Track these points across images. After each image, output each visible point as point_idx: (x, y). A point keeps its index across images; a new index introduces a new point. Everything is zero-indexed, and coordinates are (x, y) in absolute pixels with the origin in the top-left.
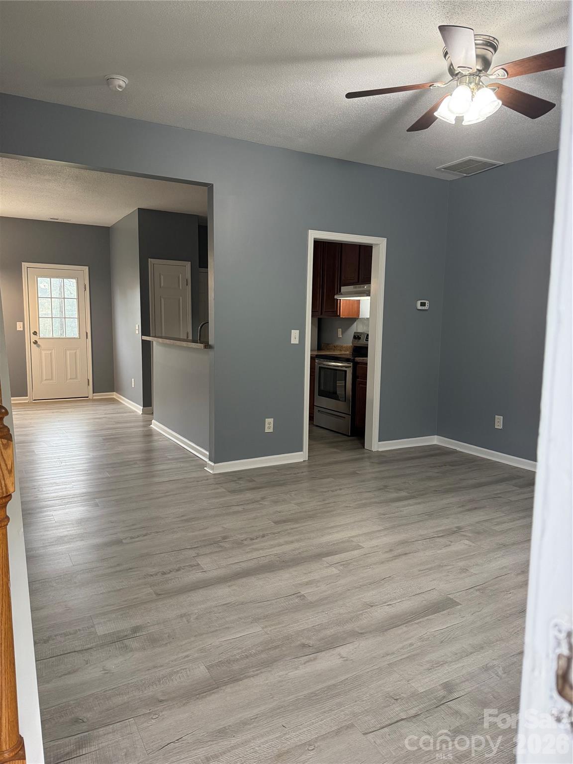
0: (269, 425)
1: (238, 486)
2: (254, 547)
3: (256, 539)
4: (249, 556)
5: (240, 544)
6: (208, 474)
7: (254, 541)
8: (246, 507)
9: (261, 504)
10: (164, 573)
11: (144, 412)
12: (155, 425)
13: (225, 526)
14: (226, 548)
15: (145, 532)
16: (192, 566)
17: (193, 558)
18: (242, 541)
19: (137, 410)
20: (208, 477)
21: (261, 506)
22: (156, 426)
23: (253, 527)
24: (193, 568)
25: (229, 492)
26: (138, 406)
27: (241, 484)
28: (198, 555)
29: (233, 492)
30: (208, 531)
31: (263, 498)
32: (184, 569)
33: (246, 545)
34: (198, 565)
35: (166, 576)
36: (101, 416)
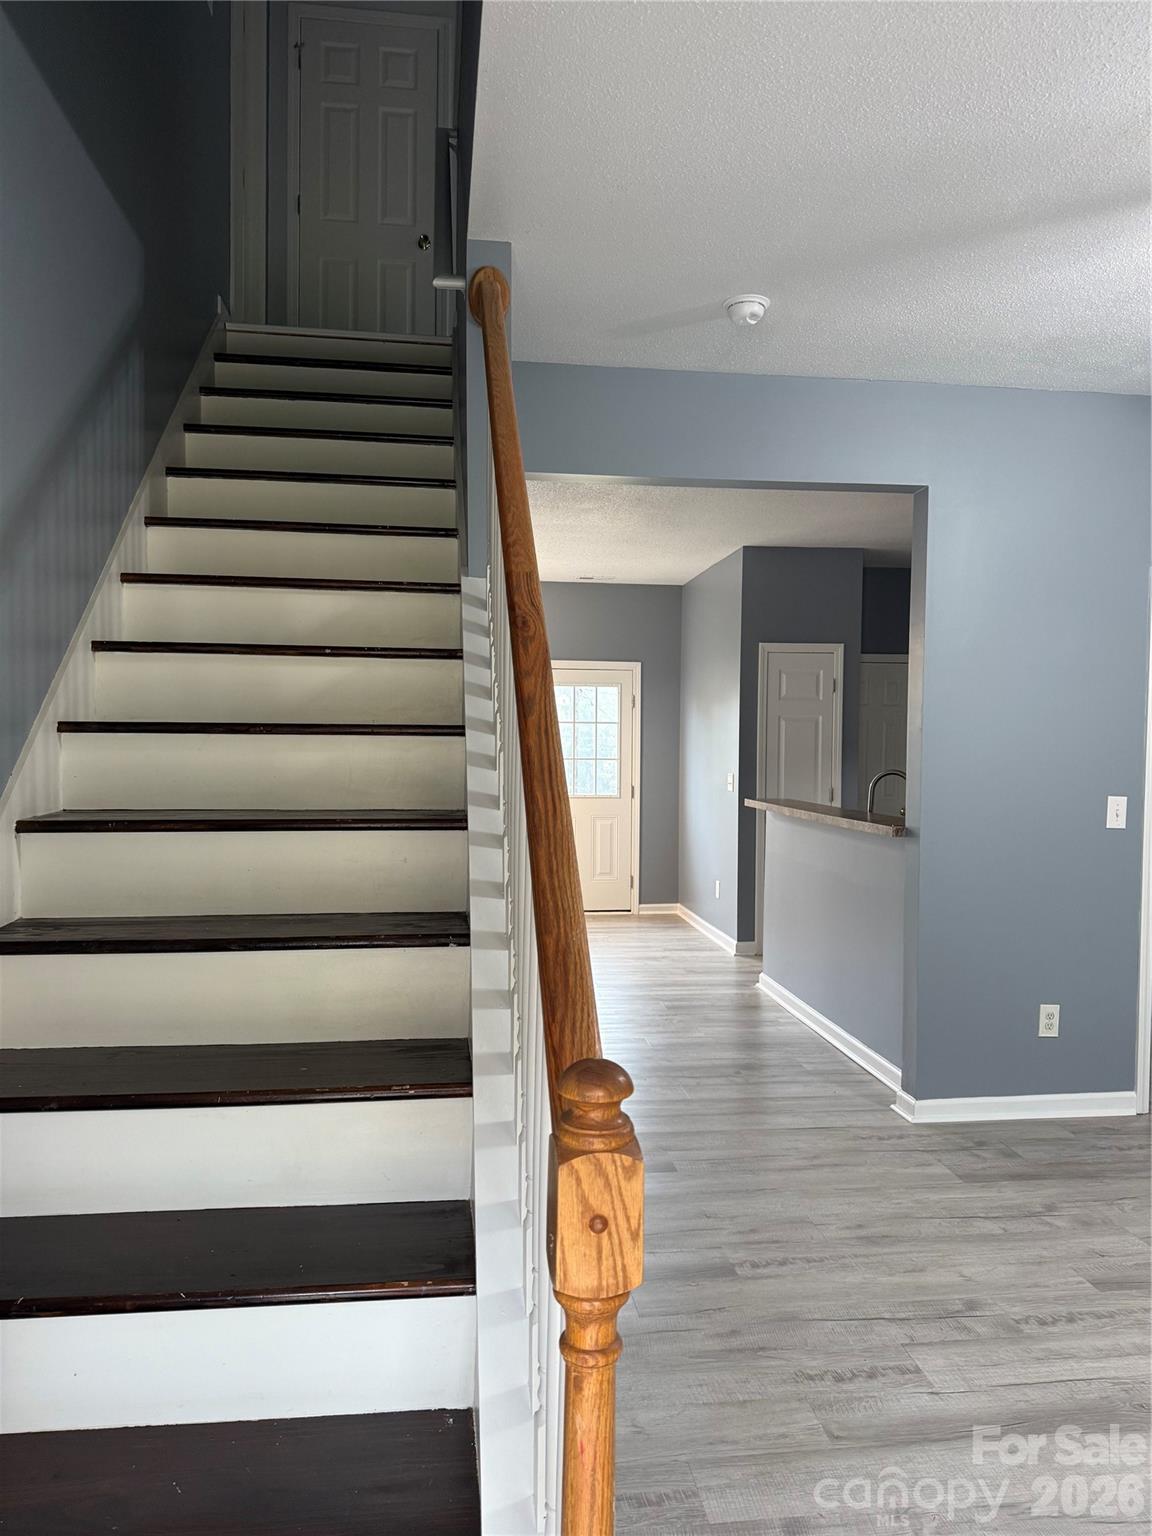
0: (1049, 1020)
1: (980, 1166)
2: (1053, 1345)
3: (1053, 1323)
4: (1044, 1372)
5: (1011, 1331)
6: (900, 1122)
7: (1050, 1329)
8: (1013, 1226)
9: (1048, 1223)
10: (839, 1379)
11: (740, 953)
12: (766, 984)
13: (967, 1271)
14: (979, 1335)
15: (780, 1256)
16: (903, 1371)
17: (902, 1348)
18: (1017, 1322)
19: (725, 947)
20: (903, 1131)
21: (1047, 1229)
22: (768, 987)
23: (1036, 1286)
24: (907, 1376)
25: (960, 1177)
26: (728, 938)
27: (985, 1160)
28: (913, 1343)
29: (970, 1178)
30: (928, 1278)
31: (1050, 1208)
32: (884, 1375)
33: (1030, 1337)
34: (918, 1371)
35: (846, 1386)
36: (658, 954)
